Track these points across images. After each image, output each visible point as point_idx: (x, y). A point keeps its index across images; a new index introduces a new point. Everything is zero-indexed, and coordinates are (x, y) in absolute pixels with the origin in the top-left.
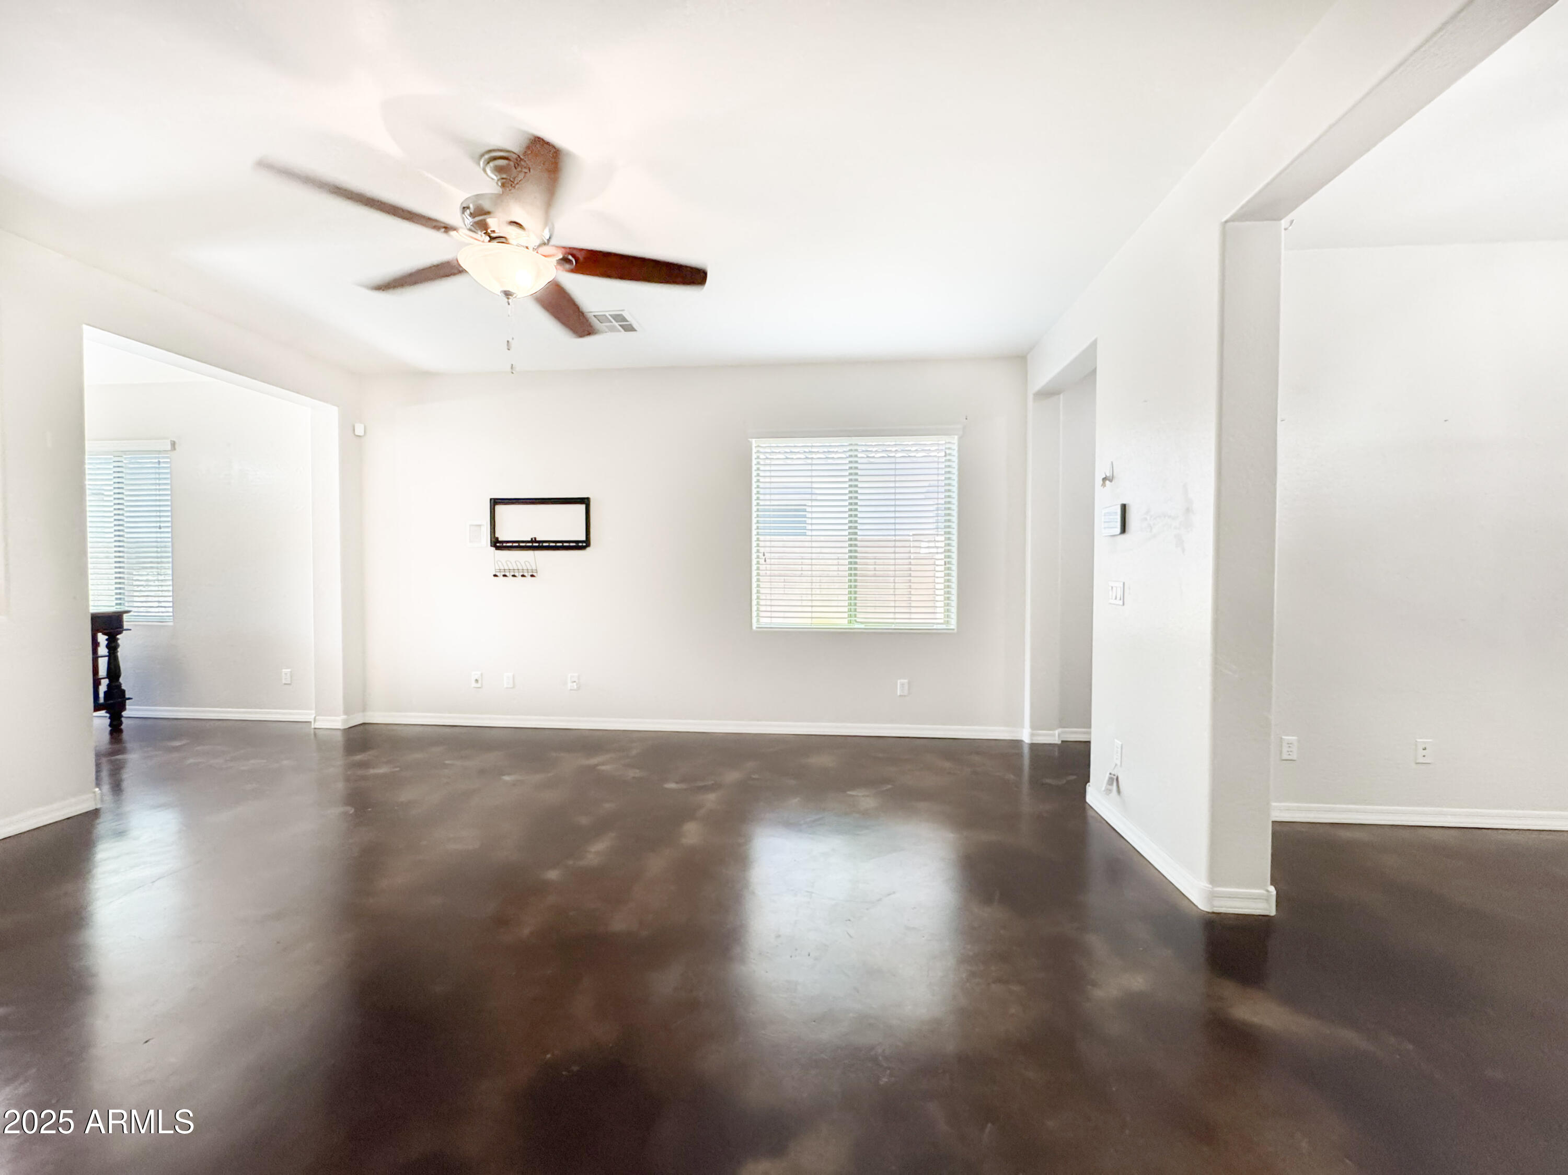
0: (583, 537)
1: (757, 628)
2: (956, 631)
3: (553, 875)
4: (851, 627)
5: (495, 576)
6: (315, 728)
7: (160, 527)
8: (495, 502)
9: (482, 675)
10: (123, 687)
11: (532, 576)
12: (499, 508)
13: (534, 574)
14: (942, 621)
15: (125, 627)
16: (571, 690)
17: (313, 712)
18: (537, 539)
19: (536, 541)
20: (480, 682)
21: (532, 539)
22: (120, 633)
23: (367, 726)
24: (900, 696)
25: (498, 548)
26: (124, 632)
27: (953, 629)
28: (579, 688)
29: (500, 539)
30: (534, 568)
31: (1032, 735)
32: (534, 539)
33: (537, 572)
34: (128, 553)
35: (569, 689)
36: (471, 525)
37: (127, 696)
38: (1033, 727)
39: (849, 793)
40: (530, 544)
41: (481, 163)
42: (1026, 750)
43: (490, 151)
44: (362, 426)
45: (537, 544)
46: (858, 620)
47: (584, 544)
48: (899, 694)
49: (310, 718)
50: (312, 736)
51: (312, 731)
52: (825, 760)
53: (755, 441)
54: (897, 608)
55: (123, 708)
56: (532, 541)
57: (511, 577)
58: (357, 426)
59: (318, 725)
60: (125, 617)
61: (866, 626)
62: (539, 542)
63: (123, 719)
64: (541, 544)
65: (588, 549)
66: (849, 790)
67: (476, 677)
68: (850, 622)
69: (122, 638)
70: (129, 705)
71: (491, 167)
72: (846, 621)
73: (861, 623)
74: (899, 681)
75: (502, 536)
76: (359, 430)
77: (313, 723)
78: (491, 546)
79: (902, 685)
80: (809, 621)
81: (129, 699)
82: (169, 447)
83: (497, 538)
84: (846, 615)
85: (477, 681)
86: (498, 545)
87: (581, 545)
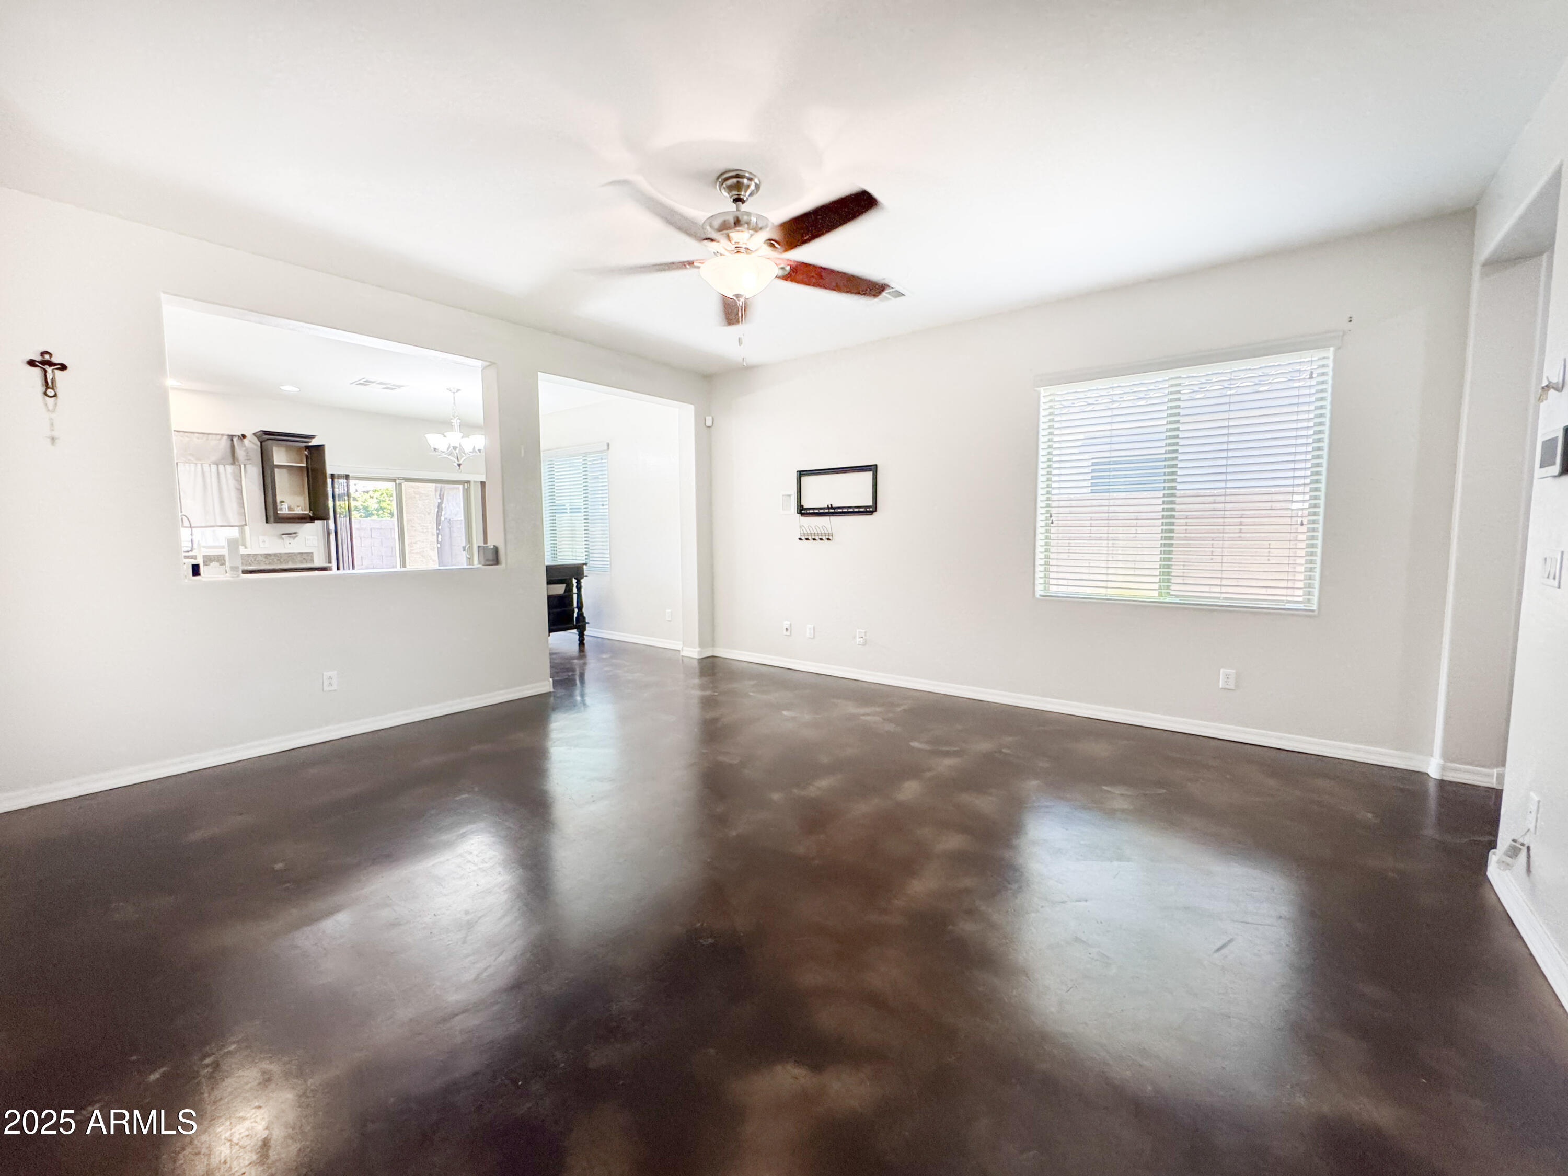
0: (870, 503)
1: (1041, 596)
2: (1316, 613)
3: (776, 796)
4: (1162, 600)
5: (800, 539)
6: (682, 656)
7: (603, 505)
8: (801, 474)
9: (791, 625)
10: (585, 615)
11: (828, 539)
12: (804, 479)
13: (831, 538)
14: (1300, 599)
15: (585, 575)
16: (859, 645)
17: (681, 643)
18: (834, 506)
19: (832, 508)
20: (789, 631)
21: (828, 506)
22: (582, 578)
23: (715, 659)
24: (1222, 688)
25: (802, 514)
26: (585, 578)
27: (1313, 611)
28: (865, 644)
29: (805, 507)
30: (830, 532)
31: (1444, 768)
32: (830, 506)
33: (832, 536)
34: (591, 523)
35: (858, 643)
36: (783, 495)
37: (587, 621)
38: (1447, 756)
39: (1105, 788)
40: (827, 511)
41: (718, 187)
42: (1432, 789)
43: (722, 174)
44: (711, 418)
45: (833, 511)
46: (1172, 593)
47: (871, 509)
48: (1221, 687)
49: (679, 648)
50: (681, 661)
51: (681, 658)
52: (1100, 749)
53: (1044, 389)
54: (1223, 580)
55: (585, 629)
56: (828, 508)
57: (812, 540)
58: (707, 418)
59: (683, 653)
60: (585, 567)
61: (1180, 600)
62: (834, 508)
63: (585, 636)
64: (836, 510)
65: (875, 513)
66: (1104, 785)
67: (787, 626)
68: (1161, 595)
69: (584, 582)
70: (588, 627)
71: (724, 188)
72: (1156, 594)
73: (1177, 596)
74: (1222, 670)
75: (806, 504)
76: (709, 423)
77: (681, 652)
78: (798, 513)
79: (1227, 676)
80: (1103, 591)
81: (588, 623)
82: (606, 448)
83: (803, 506)
84: (1156, 586)
85: (787, 629)
86: (803, 512)
87: (869, 511)
